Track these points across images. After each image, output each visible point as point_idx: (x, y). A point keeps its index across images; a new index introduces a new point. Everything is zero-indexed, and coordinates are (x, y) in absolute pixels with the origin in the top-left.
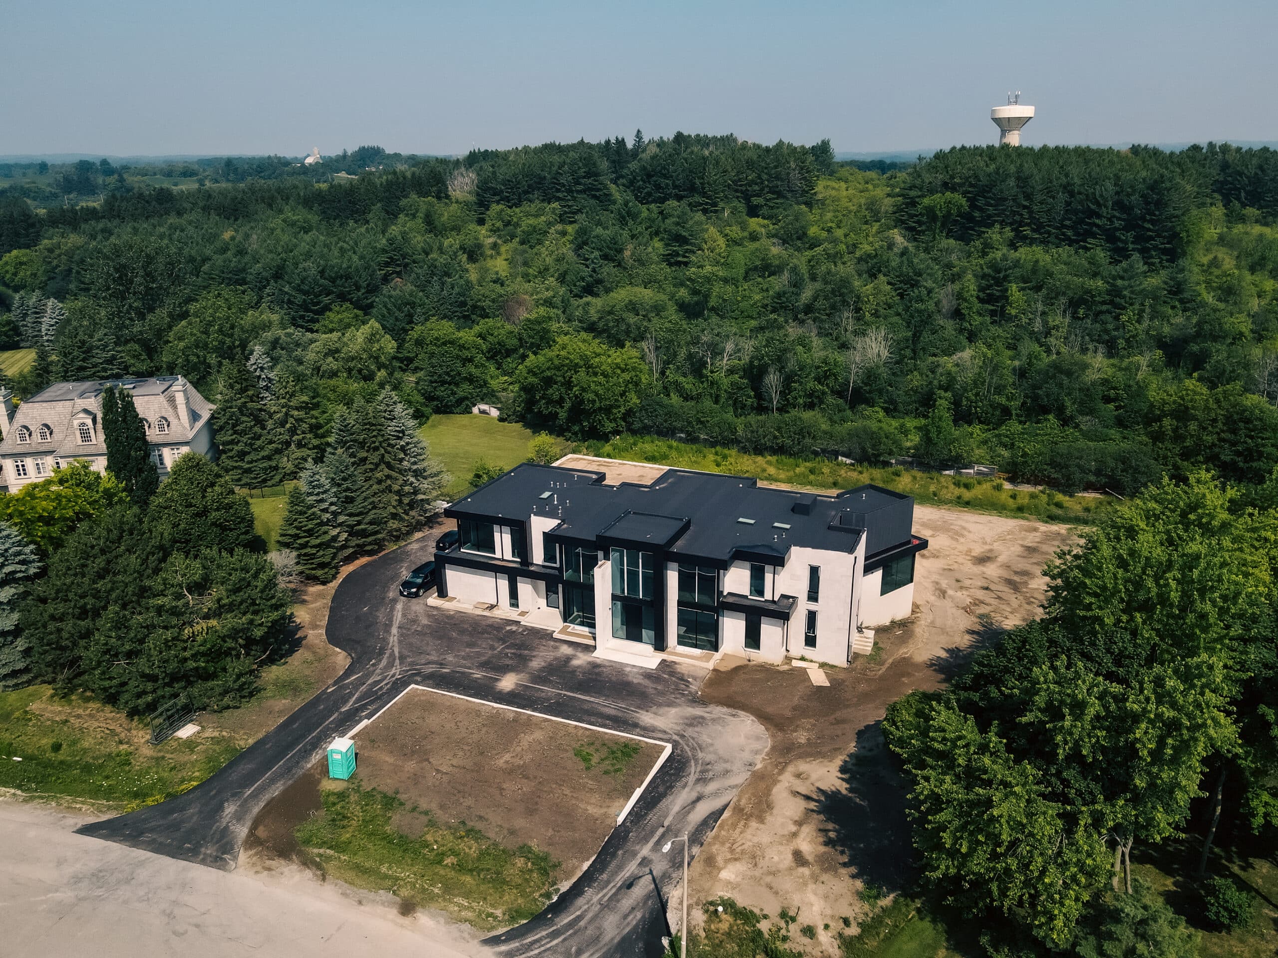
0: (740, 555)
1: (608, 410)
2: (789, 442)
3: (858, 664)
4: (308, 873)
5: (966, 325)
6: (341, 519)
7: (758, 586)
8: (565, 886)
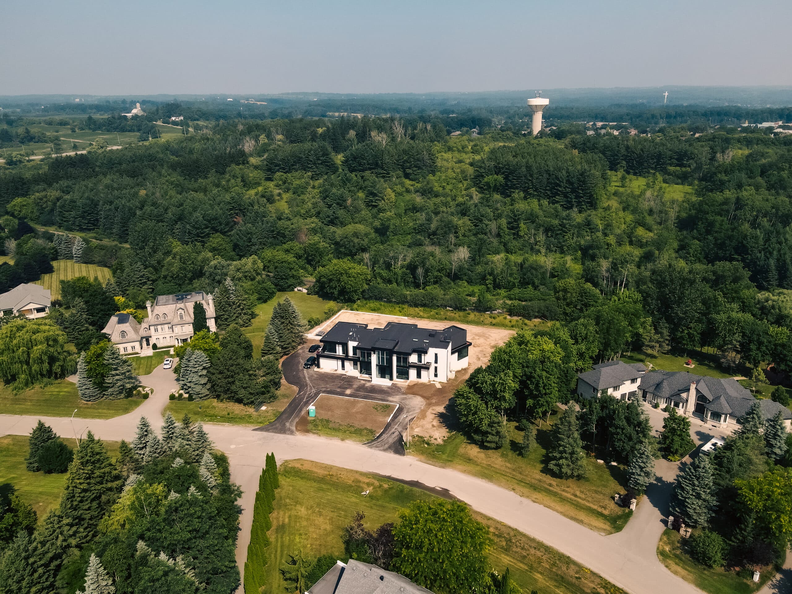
0: (414, 351)
1: (355, 291)
2: (427, 302)
3: (450, 382)
4: (316, 435)
5: (503, 240)
6: (279, 343)
7: (420, 360)
8: (378, 435)
